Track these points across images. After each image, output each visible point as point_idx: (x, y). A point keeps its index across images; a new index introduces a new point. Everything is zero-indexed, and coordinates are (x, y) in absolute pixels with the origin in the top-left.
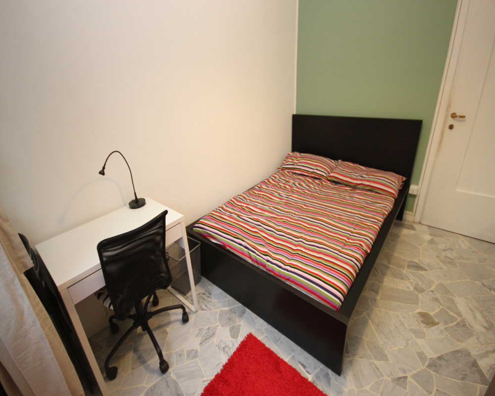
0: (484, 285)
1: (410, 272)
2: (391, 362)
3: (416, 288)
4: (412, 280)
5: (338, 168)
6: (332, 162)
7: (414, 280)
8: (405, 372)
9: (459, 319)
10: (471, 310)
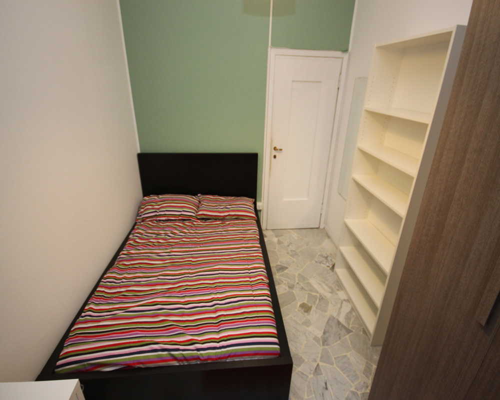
0: (316, 262)
1: (280, 275)
2: (306, 360)
3: (289, 287)
4: (284, 282)
5: (203, 204)
6: (193, 198)
7: (286, 280)
8: (316, 361)
9: (318, 295)
10: (320, 284)
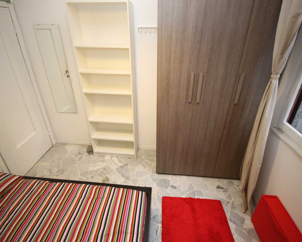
0: (79, 160)
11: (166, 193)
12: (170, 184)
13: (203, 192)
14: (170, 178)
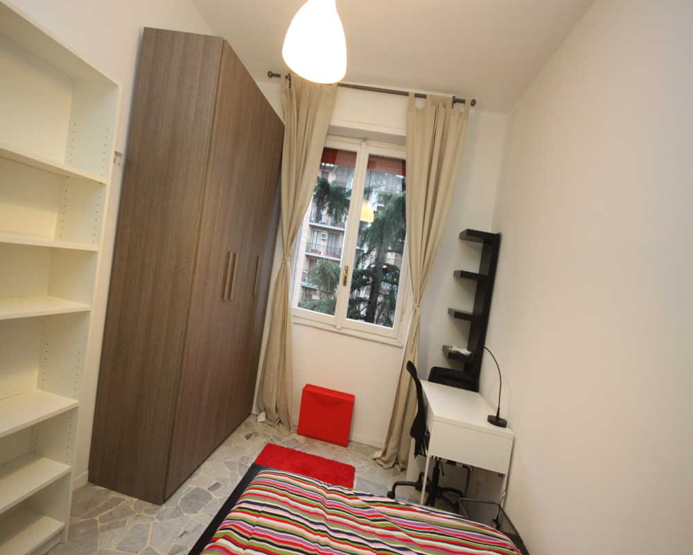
11: (219, 503)
12: (206, 489)
13: (246, 455)
14: (190, 486)
